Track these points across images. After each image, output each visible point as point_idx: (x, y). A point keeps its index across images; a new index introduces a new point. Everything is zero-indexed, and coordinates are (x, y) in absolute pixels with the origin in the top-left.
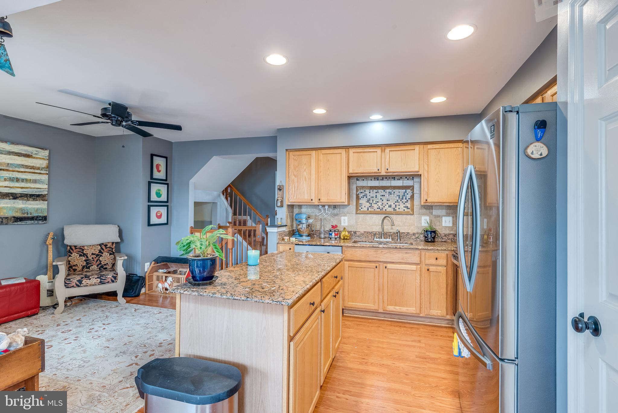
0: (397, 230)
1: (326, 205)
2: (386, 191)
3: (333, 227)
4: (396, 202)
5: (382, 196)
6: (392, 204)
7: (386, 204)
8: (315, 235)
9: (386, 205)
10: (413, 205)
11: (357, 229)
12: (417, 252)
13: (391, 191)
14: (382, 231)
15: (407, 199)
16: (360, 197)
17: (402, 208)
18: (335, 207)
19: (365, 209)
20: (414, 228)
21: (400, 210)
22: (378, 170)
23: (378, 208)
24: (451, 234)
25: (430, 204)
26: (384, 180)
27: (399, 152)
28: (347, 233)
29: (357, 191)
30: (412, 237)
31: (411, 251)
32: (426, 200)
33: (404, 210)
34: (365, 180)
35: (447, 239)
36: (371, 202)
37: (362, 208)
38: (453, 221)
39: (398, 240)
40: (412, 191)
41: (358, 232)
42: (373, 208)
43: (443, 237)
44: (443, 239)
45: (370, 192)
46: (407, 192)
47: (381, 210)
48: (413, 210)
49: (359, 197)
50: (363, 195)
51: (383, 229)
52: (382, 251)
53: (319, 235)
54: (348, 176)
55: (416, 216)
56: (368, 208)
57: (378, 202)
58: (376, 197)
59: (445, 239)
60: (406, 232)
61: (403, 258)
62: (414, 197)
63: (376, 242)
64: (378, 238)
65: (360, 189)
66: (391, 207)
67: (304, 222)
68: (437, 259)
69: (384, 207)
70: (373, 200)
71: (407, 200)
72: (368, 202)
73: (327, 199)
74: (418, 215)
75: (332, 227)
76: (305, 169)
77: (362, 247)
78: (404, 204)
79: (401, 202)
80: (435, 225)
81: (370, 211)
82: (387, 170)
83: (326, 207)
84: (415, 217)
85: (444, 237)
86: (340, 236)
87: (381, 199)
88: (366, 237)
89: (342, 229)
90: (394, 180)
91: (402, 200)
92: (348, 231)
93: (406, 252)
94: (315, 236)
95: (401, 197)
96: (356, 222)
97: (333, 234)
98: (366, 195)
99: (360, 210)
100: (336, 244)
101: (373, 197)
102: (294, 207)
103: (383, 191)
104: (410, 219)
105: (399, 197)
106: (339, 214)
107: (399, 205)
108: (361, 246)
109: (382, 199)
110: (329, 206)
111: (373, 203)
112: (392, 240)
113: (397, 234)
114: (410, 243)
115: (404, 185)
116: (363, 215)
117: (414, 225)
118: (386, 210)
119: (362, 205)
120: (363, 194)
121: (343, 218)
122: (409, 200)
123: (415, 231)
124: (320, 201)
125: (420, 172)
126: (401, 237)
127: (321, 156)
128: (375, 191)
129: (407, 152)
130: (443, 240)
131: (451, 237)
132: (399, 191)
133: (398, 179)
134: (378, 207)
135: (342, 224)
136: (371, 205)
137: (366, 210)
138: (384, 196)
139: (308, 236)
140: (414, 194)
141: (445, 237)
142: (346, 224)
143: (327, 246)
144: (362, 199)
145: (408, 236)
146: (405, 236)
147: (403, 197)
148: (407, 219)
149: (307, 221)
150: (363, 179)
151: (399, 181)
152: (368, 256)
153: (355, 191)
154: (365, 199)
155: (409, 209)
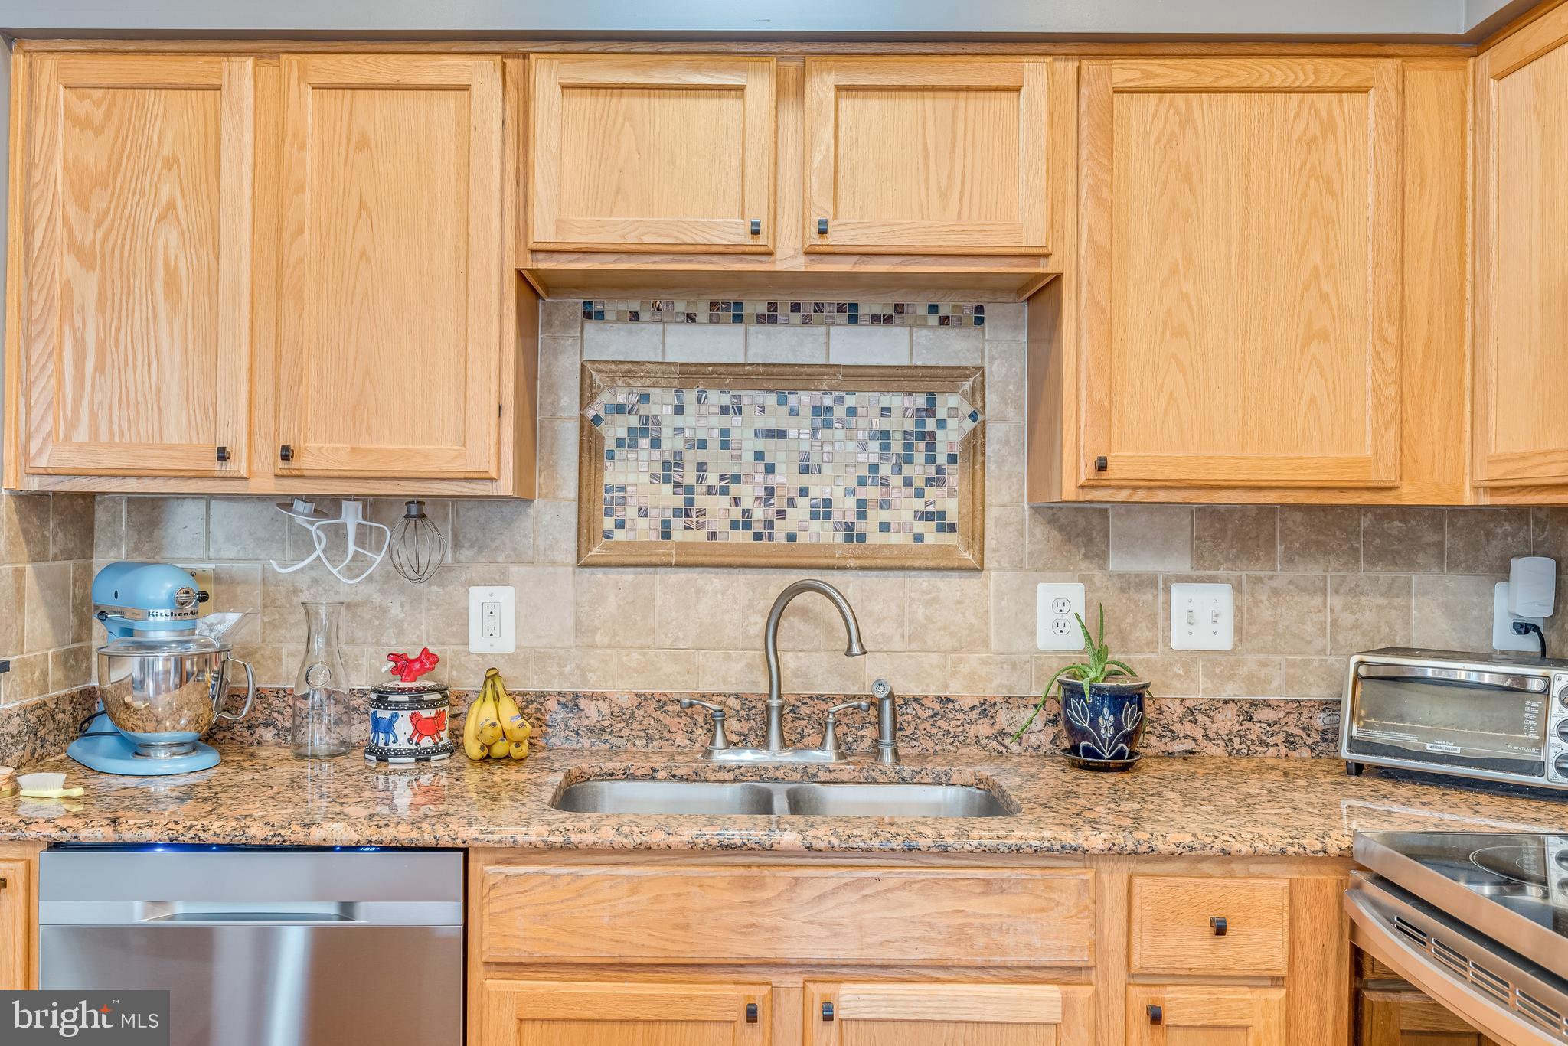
0: (879, 683)
1: (348, 498)
2: (793, 400)
3: (402, 665)
4: (862, 482)
5: (769, 434)
6: (839, 492)
7: (794, 494)
8: (266, 725)
9: (791, 503)
10: (976, 504)
11: (583, 675)
12: (1072, 878)
13: (828, 401)
14: (763, 689)
15: (941, 459)
16: (610, 444)
17: (902, 527)
18: (417, 511)
19: (645, 530)
20: (984, 663)
21: (893, 538)
22: (756, 232)
23: (735, 525)
24: (1225, 702)
25: (1122, 496)
26: (782, 319)
27: (908, 105)
28: (509, 712)
29: (586, 397)
30: (972, 731)
31: (1021, 874)
32: (1102, 466)
33: (919, 538)
34: (645, 316)
35: (1199, 733)
36: (689, 477)
37: (620, 524)
38: (1238, 610)
39: (877, 755)
40: (973, 403)
41: (591, 697)
42: (700, 526)
43: (1177, 727)
44: (1173, 739)
45: (679, 410)
46: (941, 413)
47: (758, 536)
48: (976, 539)
49: (600, 438)
50: (631, 431)
51: (775, 675)
52: (797, 879)
53: (294, 729)
54: (519, 272)
55: (997, 579)
56: (666, 523)
57: (737, 479)
58: (725, 445)
59: (1186, 737)
60: (933, 690)
61: (962, 928)
62: (984, 446)
63: (730, 776)
64: (735, 738)
65: (612, 378)
66: (828, 516)
67: (162, 635)
68: (1221, 931)
69: (780, 513)
70: (701, 467)
71: (940, 470)
72: (667, 479)
73: (354, 450)
74: (1009, 575)
75: (396, 671)
76: (171, 205)
77: (636, 849)
78: (919, 494)
79: (896, 481)
80: (1124, 641)
81: (681, 546)
82: (823, 232)
83: (351, 517)
84: (993, 587)
85: (1181, 721)
86: (456, 735)
87: (759, 456)
88: (650, 738)
89: (472, 682)
90: (853, 320)
91: (907, 470)
92: (521, 694)
93: (987, 882)
94: (268, 734)
95: (897, 446)
96: (578, 622)
97: (404, 726)
98: (646, 428)
99: (608, 536)
100: (414, 834)
101: (702, 444)
102: (101, 516)
103: (771, 400)
104: (960, 602)
105: (886, 447)
106: (449, 569)
107: (884, 504)
108: (629, 843)
109: (768, 459)
110: (373, 506)
111: (700, 489)
112: (842, 756)
113: (873, 712)
114: (971, 780)
115: (918, 361)
116: (628, 576)
117: (985, 642)
118: (792, 537)
119: (622, 502)
120: (633, 421)
121: (478, 596)
122: (956, 466)
123: (993, 689)
124: (294, 464)
125: (1052, 259)
126: (902, 729)
127: (306, 106)
128: (717, 398)
129: (962, 103)
130: (1177, 747)
131: (1227, 720)
132: (886, 400)
133: (875, 319)
134: (736, 514)
135: (478, 642)
136: (690, 502)
137: (654, 536)
138: (782, 434)
139: (194, 747)
140: (984, 422)
141: (1186, 729)
142: (507, 642)
143: (331, 849)
144: (620, 453)
145: (948, 720)
146: (927, 725)
147: (908, 446)
148: (936, 600)
149: (184, 624)
150: (635, 306)
151: (881, 330)
152: (686, 927)
153: (569, 401)
154: (644, 455)
155: (952, 528)
